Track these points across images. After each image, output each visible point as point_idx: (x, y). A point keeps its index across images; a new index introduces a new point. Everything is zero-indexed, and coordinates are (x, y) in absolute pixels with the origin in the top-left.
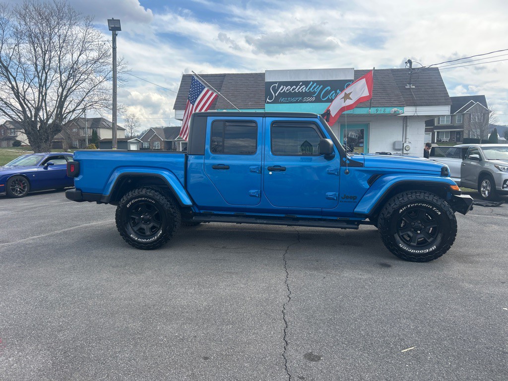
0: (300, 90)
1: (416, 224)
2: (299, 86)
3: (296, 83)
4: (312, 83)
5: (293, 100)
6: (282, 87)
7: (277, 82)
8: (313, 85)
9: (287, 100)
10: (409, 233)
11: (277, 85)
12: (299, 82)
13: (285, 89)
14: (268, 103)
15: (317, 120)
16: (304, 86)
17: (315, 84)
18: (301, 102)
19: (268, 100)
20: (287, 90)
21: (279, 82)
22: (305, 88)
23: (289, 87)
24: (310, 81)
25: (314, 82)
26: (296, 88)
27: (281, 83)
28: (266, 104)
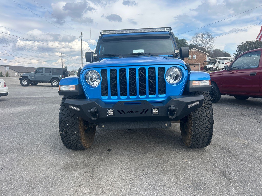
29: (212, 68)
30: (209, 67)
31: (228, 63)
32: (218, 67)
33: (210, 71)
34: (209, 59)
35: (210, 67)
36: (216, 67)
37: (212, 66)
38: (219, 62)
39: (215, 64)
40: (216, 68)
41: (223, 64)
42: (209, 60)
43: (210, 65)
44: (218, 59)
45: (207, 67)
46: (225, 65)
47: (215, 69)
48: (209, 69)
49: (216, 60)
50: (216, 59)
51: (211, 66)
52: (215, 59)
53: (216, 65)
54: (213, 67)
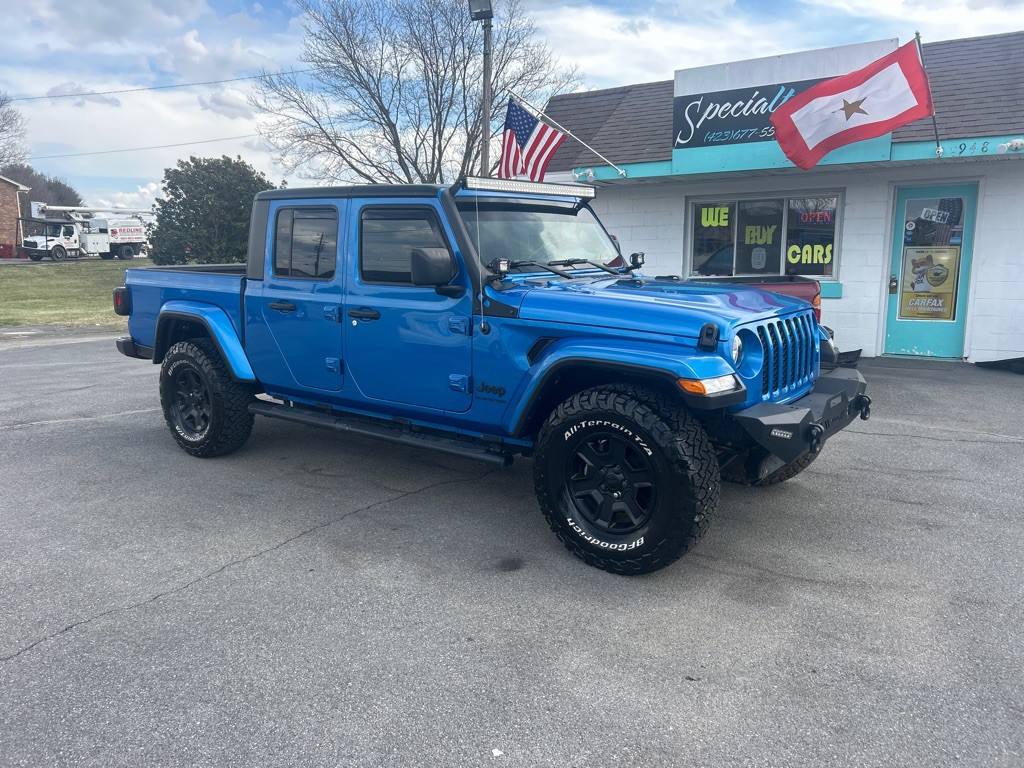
0: (753, 109)
1: (610, 473)
2: (751, 101)
3: (744, 95)
4: (783, 89)
5: (736, 135)
6: (711, 106)
7: (701, 95)
8: (785, 94)
9: (723, 137)
10: (595, 493)
11: (699, 103)
12: (753, 90)
13: (719, 110)
14: (680, 146)
15: (436, 203)
16: (764, 99)
17: (792, 91)
18: (756, 139)
19: (678, 140)
20: (723, 113)
21: (705, 95)
22: (766, 104)
23: (728, 104)
24: (780, 86)
25: (788, 86)
26: (743, 106)
27: (709, 98)
28: (674, 151)
29: (59, 247)
30: (49, 243)
31: (120, 230)
32: (83, 245)
33: (54, 261)
34: (43, 211)
35: (51, 245)
36: (76, 246)
37: (61, 240)
38: (83, 224)
39: (69, 233)
40: (78, 249)
41: (104, 236)
42: (43, 217)
43: (49, 238)
44: (80, 215)
45: (35, 244)
46: (113, 240)
47: (73, 253)
48: (48, 253)
49: (72, 215)
50: (73, 211)
51: (57, 241)
52: (65, 212)
53: (75, 236)
54: (64, 245)
